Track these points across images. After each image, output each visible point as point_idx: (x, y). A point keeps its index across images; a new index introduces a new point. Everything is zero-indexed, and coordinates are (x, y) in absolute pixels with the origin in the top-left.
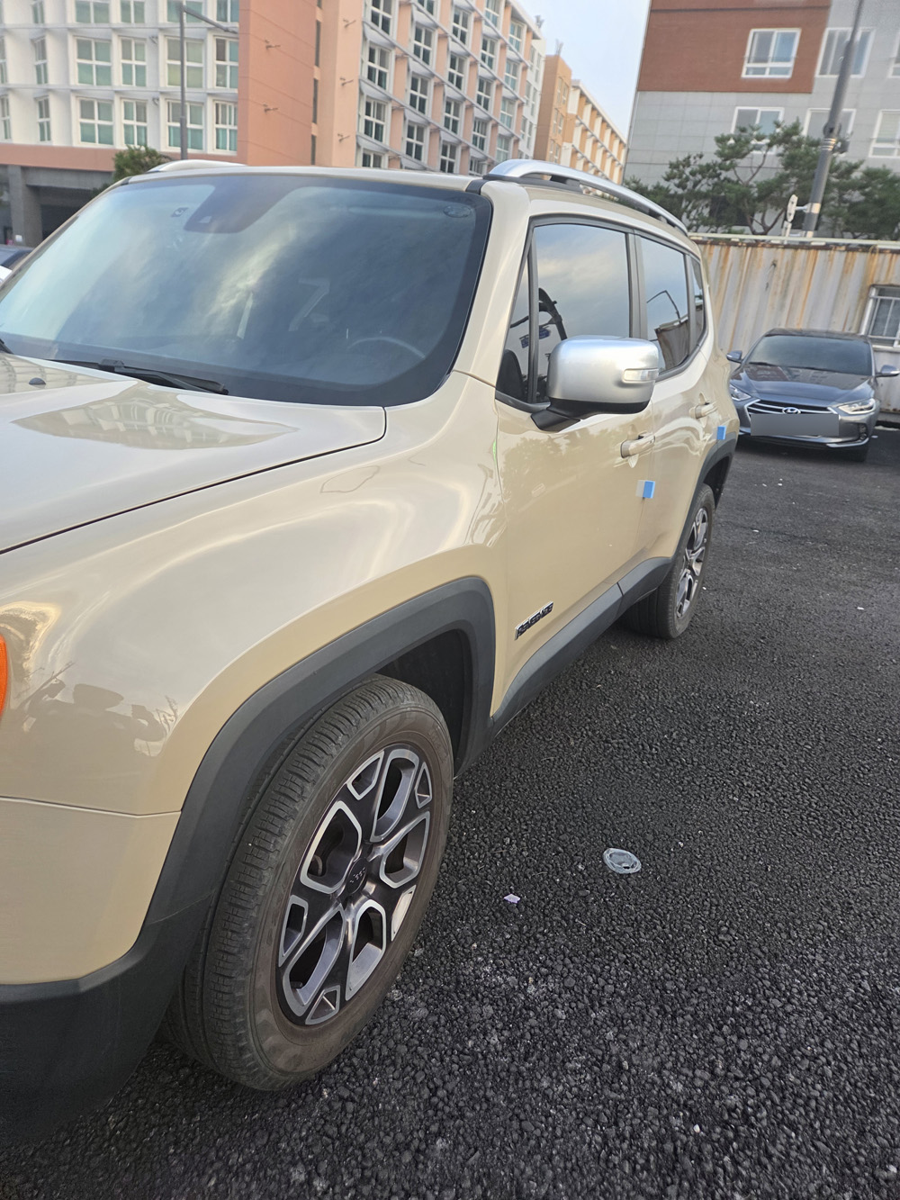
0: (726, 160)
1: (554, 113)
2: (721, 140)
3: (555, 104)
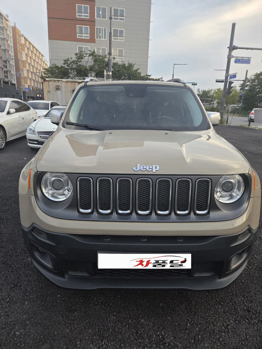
0: (78, 59)
1: (18, 43)
2: (76, 54)
3: (17, 40)
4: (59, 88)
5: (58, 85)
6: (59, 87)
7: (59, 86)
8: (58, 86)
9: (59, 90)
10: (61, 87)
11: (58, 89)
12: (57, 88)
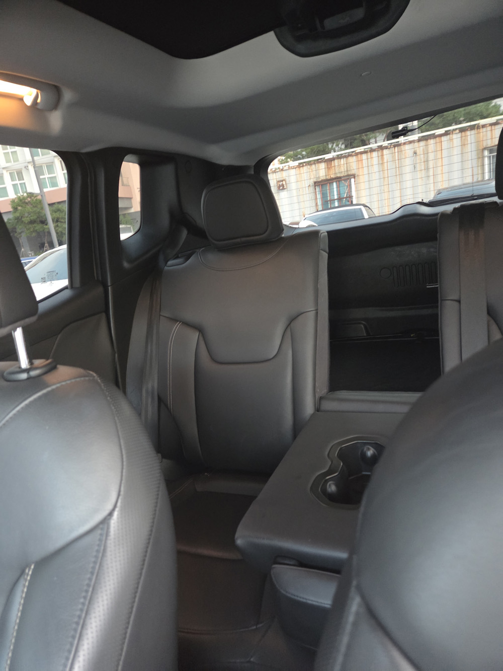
4: (283, 185)
5: (281, 179)
6: (284, 183)
7: (285, 180)
8: (282, 181)
9: (283, 189)
10: (287, 182)
11: (281, 188)
12: (280, 186)
